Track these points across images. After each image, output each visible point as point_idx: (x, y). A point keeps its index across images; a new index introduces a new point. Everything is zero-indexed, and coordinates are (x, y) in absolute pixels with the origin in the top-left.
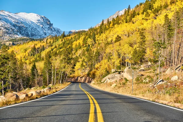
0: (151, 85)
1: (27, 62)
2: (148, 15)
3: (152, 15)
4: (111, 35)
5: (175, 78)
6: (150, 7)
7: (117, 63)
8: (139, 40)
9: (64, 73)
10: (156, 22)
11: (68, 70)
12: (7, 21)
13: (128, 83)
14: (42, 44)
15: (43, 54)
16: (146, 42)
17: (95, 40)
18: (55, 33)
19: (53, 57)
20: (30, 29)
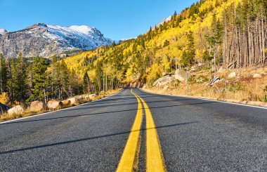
0: (206, 84)
1: (81, 71)
2: (194, 18)
3: (198, 18)
4: (159, 40)
5: (232, 75)
6: (196, 11)
7: (167, 66)
8: (188, 42)
9: (115, 79)
10: (203, 25)
11: (119, 76)
12: (60, 34)
13: (181, 84)
14: (94, 54)
15: (95, 63)
16: (195, 45)
17: (144, 47)
18: (105, 43)
19: (104, 65)
20: (82, 40)
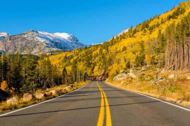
0: (152, 82)
1: (61, 66)
2: (145, 31)
3: (148, 31)
4: (120, 46)
6: (147, 26)
7: (124, 66)
8: (140, 49)
9: (86, 74)
10: (152, 36)
11: (89, 72)
12: (47, 39)
13: (133, 81)
14: (71, 54)
15: (72, 61)
16: (145, 51)
17: (108, 50)
18: (80, 46)
19: (78, 63)
20: (63, 44)
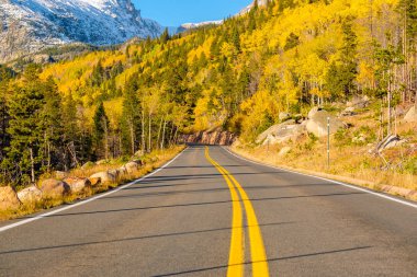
0: (370, 148)
1: (85, 99)
4: (276, 32)
7: (292, 96)
8: (341, 43)
9: (170, 124)
11: (178, 117)
14: (118, 59)
15: (121, 81)
16: (358, 48)
17: (238, 47)
18: (145, 32)
19: (144, 89)
20: (87, 24)
